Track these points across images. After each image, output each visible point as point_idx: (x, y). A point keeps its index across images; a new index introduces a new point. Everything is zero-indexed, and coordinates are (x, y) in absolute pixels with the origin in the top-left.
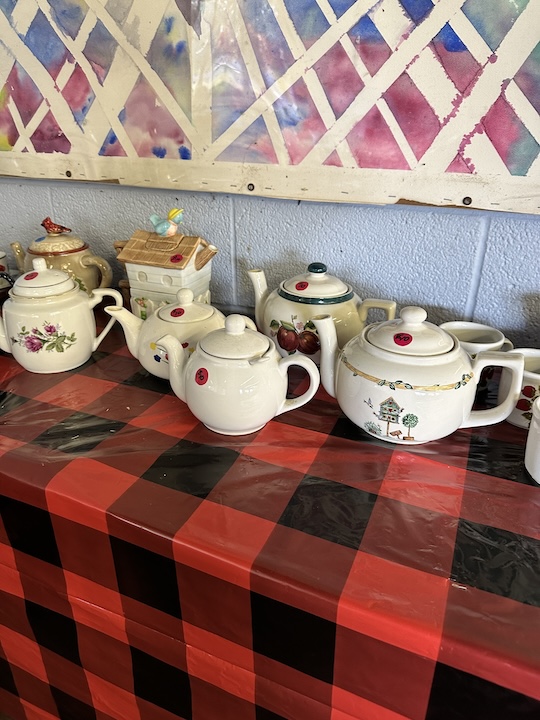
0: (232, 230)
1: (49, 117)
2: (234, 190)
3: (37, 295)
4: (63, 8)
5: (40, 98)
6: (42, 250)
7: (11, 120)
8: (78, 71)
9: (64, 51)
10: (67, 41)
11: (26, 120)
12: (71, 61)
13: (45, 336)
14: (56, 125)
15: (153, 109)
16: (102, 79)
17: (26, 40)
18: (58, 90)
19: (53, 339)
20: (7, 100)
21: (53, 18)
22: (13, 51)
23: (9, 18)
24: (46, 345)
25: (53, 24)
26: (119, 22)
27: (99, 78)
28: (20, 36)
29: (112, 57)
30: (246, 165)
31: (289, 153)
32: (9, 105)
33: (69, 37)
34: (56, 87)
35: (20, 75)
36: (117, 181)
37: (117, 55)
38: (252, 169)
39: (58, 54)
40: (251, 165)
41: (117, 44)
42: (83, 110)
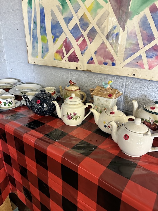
0: (124, 87)
1: (74, 52)
2: (128, 76)
3: (71, 104)
4: (83, 23)
5: (72, 47)
6: (69, 89)
7: (63, 53)
8: (84, 40)
9: (81, 35)
10: (83, 32)
11: (67, 53)
12: (83, 37)
13: (73, 116)
14: (76, 55)
15: (105, 51)
16: (91, 42)
17: (71, 31)
18: (78, 45)
19: (75, 117)
20: (63, 47)
21: (80, 26)
22: (67, 34)
23: (67, 26)
24: (73, 118)
25: (80, 27)
26: (99, 27)
27: (90, 42)
28: (69, 30)
29: (95, 36)
30: (133, 69)
31: (149, 66)
32: (63, 48)
33: (84, 31)
34: (77, 44)
35: (67, 41)
36: (91, 71)
37: (97, 36)
38: (135, 70)
39: (79, 35)
40: (135, 69)
41: (97, 33)
42: (84, 51)
